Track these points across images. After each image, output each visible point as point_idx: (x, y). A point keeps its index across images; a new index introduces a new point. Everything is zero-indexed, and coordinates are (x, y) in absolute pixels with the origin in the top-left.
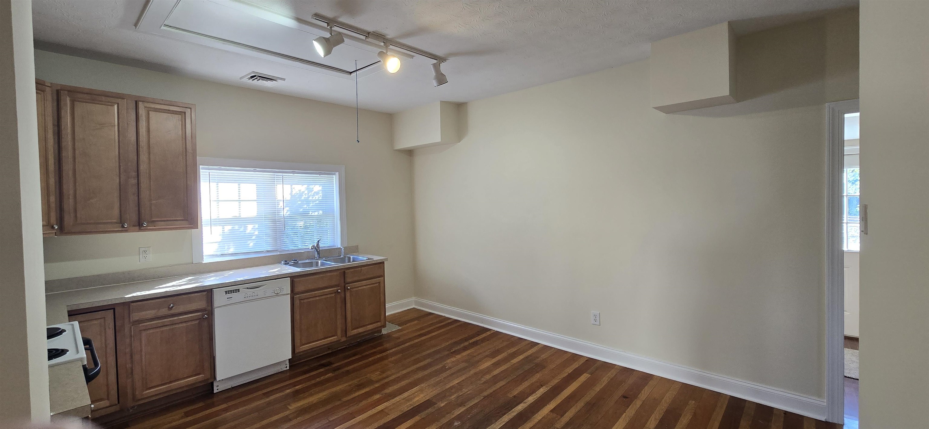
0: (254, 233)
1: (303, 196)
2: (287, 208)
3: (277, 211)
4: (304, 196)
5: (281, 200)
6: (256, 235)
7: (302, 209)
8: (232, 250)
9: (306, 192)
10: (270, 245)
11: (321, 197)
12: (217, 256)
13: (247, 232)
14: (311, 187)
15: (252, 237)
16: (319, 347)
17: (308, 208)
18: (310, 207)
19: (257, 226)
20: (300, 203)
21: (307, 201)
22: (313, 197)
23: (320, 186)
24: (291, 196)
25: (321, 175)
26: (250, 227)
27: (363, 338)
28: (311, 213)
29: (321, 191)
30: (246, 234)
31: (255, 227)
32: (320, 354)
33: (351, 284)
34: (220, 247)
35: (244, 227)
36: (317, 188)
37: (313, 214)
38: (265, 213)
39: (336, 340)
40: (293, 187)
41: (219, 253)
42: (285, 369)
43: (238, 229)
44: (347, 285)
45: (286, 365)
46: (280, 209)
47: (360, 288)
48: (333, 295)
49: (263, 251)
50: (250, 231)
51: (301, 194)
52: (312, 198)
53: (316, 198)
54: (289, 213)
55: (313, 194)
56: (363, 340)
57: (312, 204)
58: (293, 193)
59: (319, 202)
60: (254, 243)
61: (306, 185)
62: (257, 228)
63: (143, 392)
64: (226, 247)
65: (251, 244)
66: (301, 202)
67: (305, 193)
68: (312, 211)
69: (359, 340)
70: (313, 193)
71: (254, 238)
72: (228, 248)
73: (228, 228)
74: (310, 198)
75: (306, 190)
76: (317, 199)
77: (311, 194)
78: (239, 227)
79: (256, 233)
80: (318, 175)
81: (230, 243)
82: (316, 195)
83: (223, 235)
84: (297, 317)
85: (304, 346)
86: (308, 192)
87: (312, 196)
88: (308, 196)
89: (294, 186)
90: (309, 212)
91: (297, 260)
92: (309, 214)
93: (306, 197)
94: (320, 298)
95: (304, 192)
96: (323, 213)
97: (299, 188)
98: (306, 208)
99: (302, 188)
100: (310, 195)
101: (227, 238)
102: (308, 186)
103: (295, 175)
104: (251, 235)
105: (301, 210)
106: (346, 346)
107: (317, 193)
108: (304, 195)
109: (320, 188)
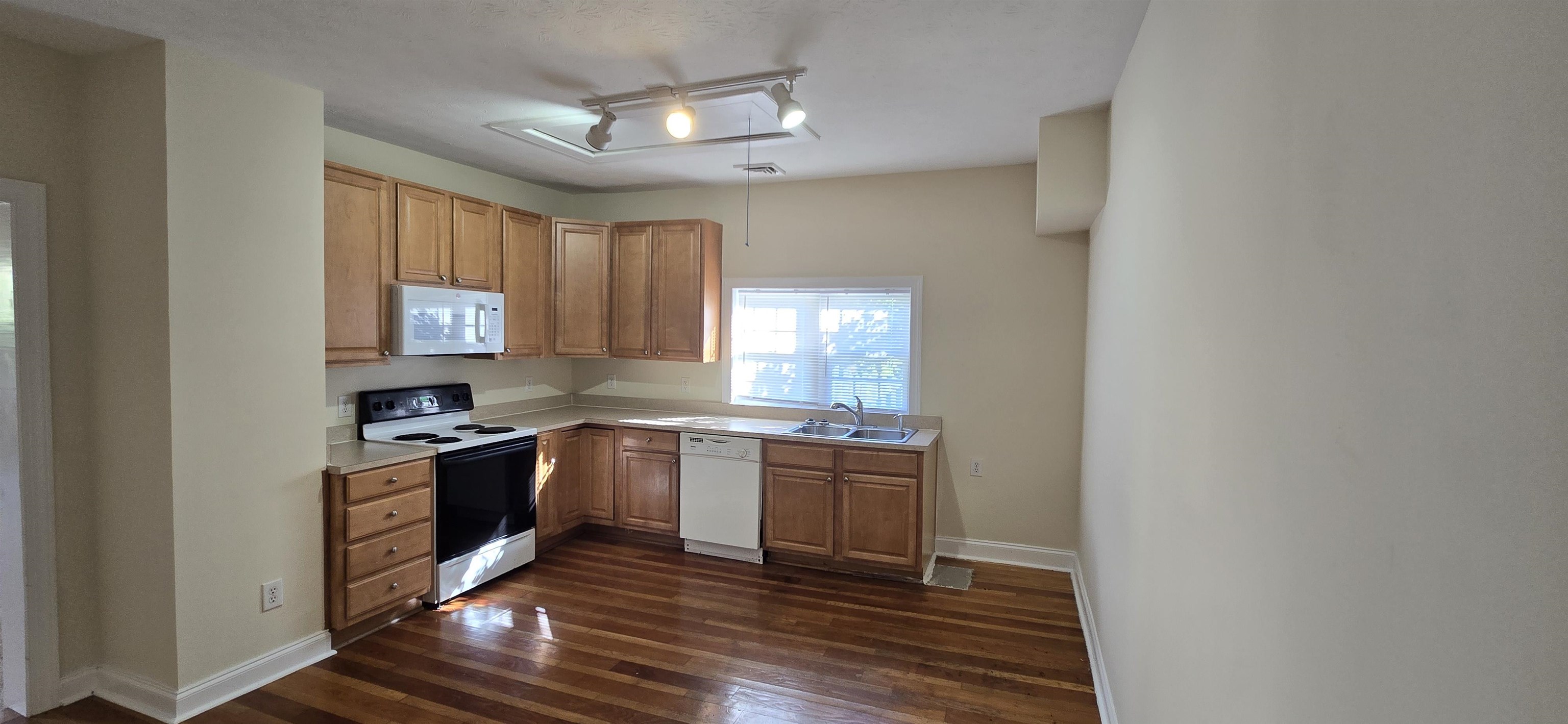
0: (790, 375)
1: (857, 327)
2: (834, 345)
3: (820, 347)
4: (859, 328)
5: (824, 332)
6: (793, 378)
7: (855, 347)
8: (765, 395)
9: (862, 321)
10: (810, 394)
11: (886, 329)
12: (748, 398)
13: (782, 373)
14: (871, 312)
15: (787, 381)
16: (799, 552)
17: (865, 345)
18: (867, 344)
19: (794, 366)
20: (851, 337)
21: (863, 336)
22: (873, 328)
23: (884, 312)
24: (840, 326)
25: (889, 294)
26: (786, 367)
27: (885, 574)
28: (867, 353)
29: (887, 319)
30: (780, 375)
31: (792, 368)
32: (811, 565)
33: (851, 474)
34: (753, 388)
35: (780, 366)
36: (879, 315)
37: (871, 356)
38: (805, 353)
39: (823, 553)
40: (842, 313)
41: (752, 395)
42: (758, 562)
43: (773, 368)
44: (845, 474)
45: (759, 557)
46: (823, 344)
47: (869, 486)
48: (822, 483)
49: (799, 402)
50: (787, 372)
51: (854, 324)
52: (872, 330)
53: (877, 330)
54: (835, 352)
55: (873, 324)
56: (883, 577)
57: (869, 340)
58: (843, 322)
59: (882, 337)
60: (790, 388)
61: (863, 311)
62: (794, 370)
63: (628, 518)
64: (760, 389)
65: (786, 390)
66: (854, 336)
67: (860, 322)
68: (869, 351)
69: (876, 574)
70: (873, 322)
71: (790, 381)
72: (761, 391)
73: (762, 365)
74: (868, 331)
75: (862, 318)
76: (879, 331)
77: (870, 324)
78: (774, 366)
79: (793, 375)
80: (885, 294)
81: (763, 385)
82: (877, 325)
83: (757, 374)
84: (770, 496)
85: (777, 542)
86: (865, 321)
87: (871, 327)
88: (865, 327)
89: (844, 312)
90: (866, 351)
91: (826, 421)
92: (865, 354)
93: (862, 328)
94: (803, 481)
95: (858, 321)
96: (887, 355)
97: (853, 315)
98: (861, 345)
99: (857, 315)
100: (867, 325)
101: (762, 378)
102: (865, 312)
103: (849, 294)
104: (786, 377)
105: (853, 348)
106: (852, 573)
107: (880, 322)
108: (858, 325)
109: (886, 315)
